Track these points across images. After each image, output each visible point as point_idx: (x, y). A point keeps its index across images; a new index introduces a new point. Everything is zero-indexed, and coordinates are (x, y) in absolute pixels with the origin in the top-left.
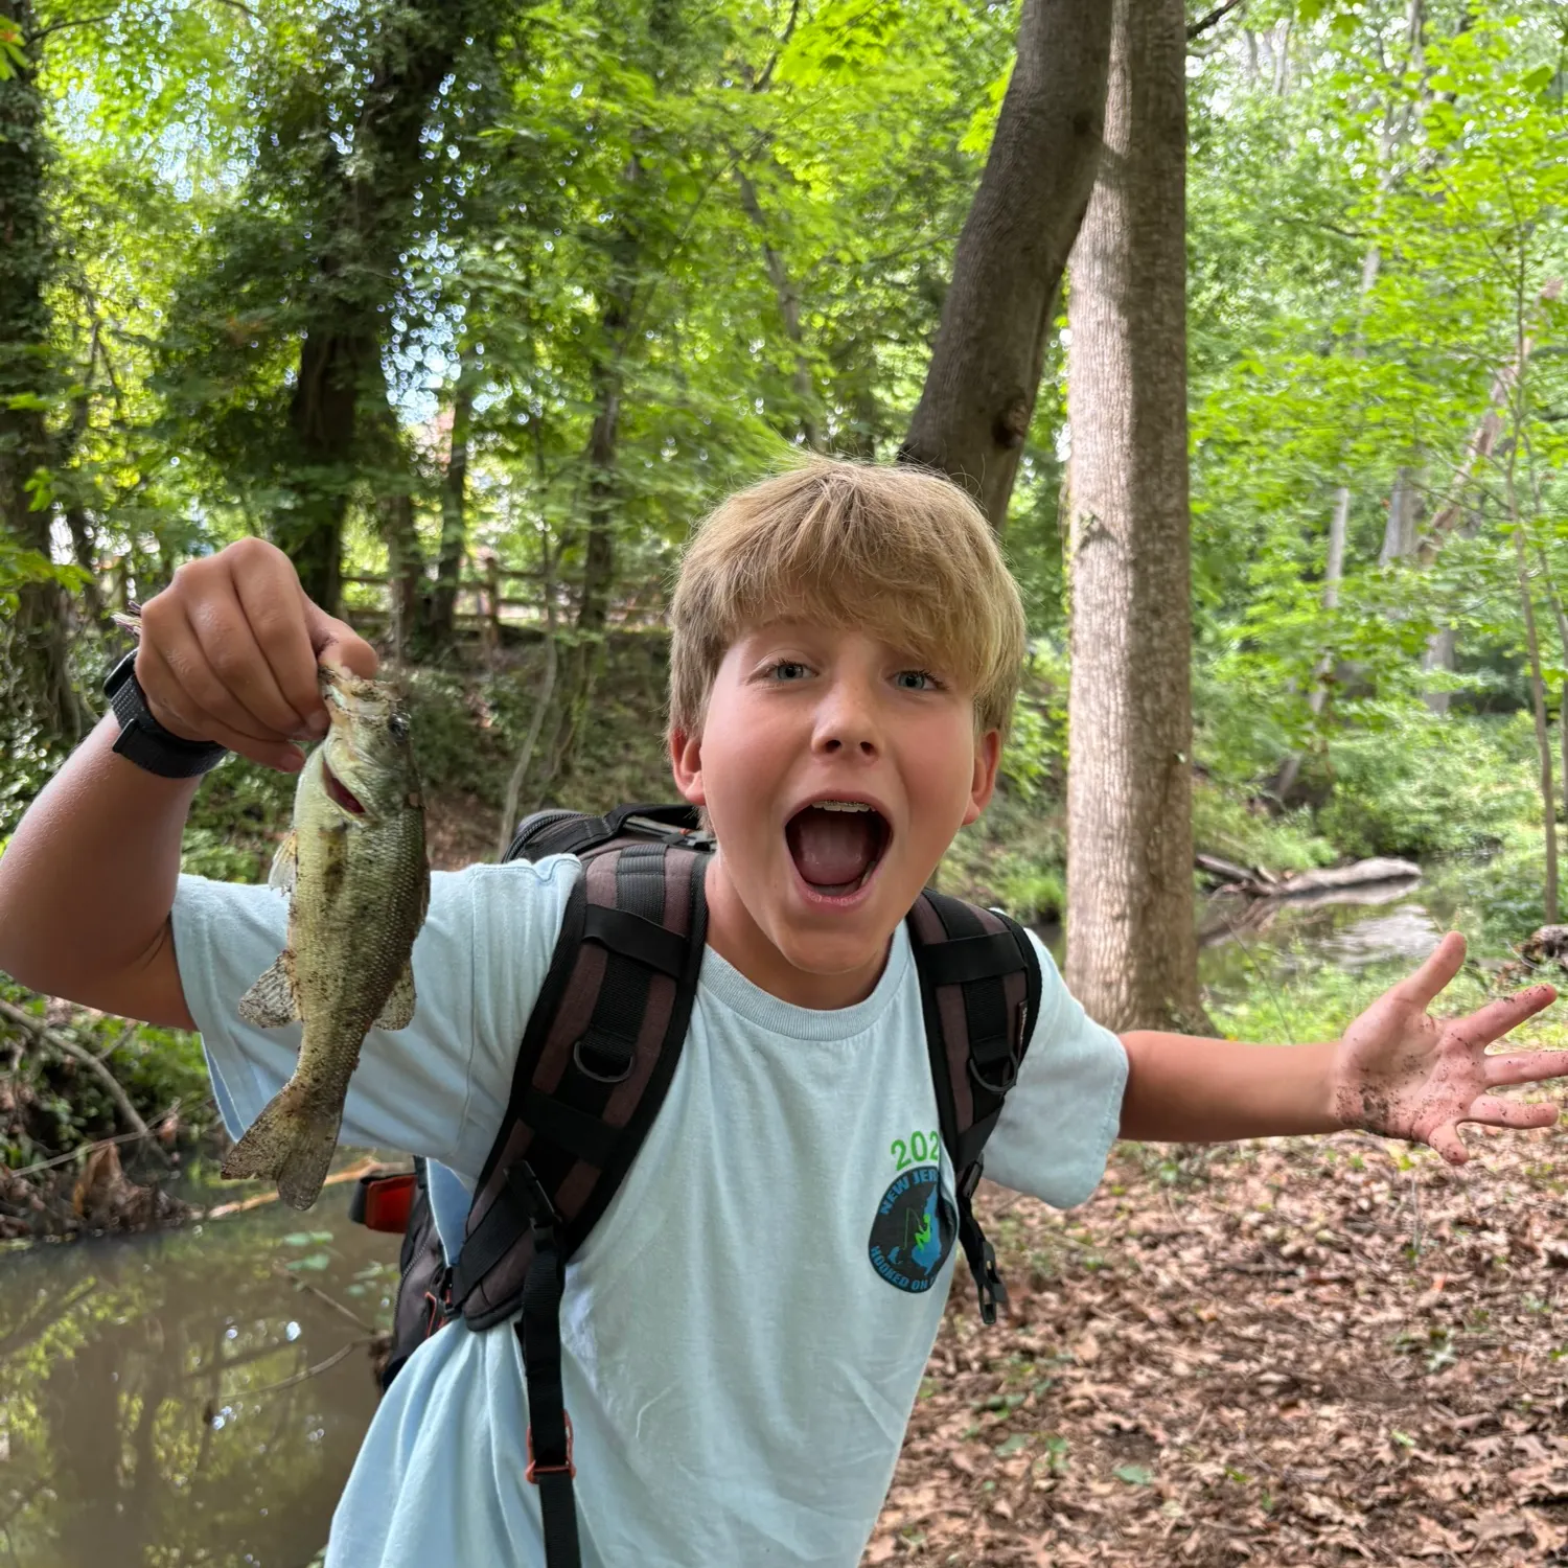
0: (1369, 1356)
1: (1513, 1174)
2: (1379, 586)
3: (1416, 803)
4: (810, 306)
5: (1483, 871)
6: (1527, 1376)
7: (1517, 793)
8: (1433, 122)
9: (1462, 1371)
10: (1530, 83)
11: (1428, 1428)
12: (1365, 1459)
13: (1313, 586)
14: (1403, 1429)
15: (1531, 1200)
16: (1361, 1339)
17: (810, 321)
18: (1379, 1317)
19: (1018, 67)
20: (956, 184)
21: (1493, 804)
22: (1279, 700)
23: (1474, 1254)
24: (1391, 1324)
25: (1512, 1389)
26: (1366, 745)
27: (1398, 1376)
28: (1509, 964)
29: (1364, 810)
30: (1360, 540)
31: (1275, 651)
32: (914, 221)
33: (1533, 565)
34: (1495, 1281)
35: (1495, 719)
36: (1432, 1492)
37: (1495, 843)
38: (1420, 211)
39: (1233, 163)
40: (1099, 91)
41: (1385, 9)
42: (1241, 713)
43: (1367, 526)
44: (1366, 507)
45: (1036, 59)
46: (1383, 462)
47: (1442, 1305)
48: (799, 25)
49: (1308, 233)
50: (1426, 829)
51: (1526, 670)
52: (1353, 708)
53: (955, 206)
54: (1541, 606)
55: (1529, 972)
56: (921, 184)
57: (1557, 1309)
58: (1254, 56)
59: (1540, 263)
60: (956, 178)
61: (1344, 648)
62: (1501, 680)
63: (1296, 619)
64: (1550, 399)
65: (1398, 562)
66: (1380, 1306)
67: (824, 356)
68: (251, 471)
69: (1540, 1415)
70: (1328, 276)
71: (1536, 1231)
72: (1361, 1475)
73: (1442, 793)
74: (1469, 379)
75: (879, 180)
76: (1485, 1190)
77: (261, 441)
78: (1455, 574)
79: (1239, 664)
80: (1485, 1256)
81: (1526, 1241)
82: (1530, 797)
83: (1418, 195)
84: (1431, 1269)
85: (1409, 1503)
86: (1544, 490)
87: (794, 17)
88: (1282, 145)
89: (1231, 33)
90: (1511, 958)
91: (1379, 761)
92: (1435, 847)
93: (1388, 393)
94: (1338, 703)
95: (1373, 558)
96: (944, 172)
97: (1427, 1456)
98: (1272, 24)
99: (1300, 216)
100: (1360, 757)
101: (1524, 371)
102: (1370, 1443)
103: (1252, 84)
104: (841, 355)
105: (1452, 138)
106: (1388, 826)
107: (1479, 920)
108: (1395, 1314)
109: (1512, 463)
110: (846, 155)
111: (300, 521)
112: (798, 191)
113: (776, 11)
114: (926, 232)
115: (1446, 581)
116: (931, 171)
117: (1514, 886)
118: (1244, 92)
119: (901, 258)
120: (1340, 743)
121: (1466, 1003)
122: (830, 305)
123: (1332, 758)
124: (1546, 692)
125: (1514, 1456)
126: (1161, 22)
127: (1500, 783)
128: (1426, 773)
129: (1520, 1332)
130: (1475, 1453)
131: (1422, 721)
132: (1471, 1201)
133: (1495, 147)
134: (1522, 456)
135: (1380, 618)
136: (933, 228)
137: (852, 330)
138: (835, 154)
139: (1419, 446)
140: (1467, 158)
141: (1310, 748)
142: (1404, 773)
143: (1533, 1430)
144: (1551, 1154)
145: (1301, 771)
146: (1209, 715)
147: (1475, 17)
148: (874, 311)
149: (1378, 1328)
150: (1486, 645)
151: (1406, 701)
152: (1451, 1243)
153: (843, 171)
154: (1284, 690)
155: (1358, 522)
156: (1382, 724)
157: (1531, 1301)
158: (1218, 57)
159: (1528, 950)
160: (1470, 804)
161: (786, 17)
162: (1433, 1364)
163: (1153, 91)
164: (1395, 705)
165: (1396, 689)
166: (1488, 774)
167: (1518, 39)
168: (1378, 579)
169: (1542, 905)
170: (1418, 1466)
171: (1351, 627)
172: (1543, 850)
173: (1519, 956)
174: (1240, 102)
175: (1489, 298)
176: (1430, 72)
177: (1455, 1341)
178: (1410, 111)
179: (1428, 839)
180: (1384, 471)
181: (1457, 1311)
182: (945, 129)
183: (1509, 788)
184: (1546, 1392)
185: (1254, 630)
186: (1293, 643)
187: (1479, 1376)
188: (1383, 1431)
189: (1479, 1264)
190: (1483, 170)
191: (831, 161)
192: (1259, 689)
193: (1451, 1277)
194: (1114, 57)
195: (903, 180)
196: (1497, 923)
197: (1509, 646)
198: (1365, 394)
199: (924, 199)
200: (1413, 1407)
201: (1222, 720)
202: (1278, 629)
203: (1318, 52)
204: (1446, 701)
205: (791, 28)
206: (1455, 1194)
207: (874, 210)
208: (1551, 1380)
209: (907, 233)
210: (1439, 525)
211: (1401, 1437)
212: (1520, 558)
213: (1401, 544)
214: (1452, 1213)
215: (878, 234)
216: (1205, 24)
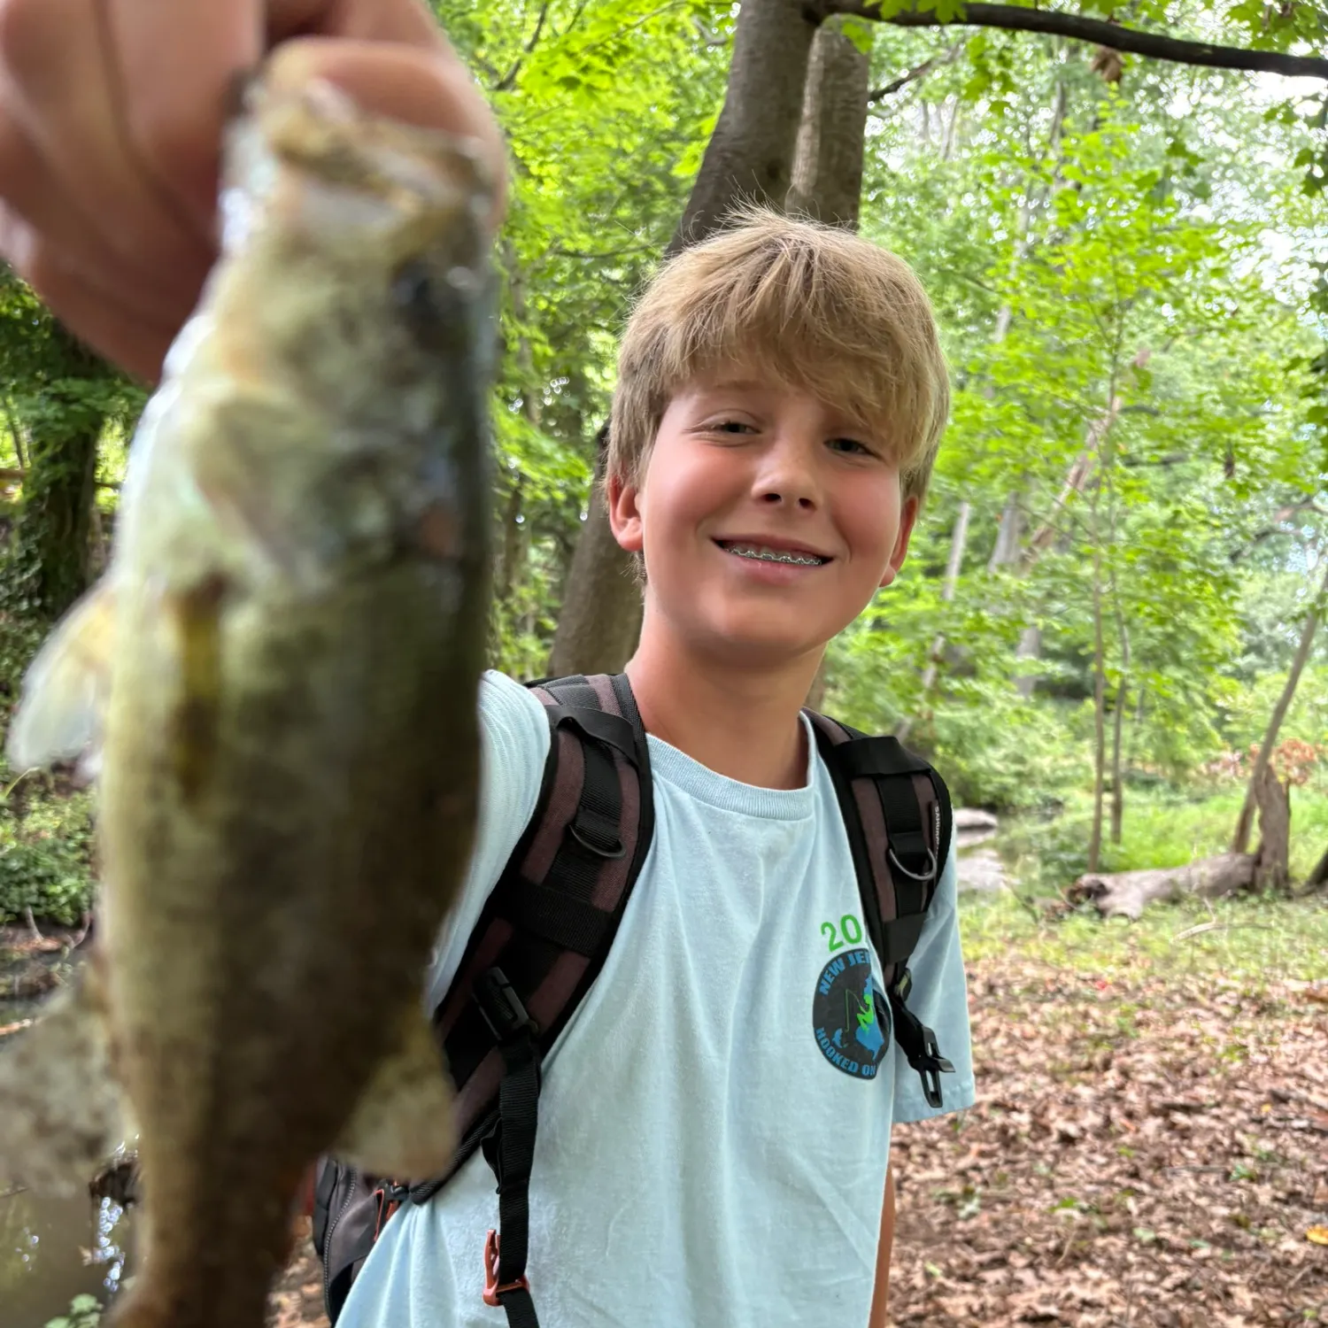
0: (915, 1205)
1: (1040, 1068)
2: (984, 587)
3: (999, 766)
4: (535, 289)
5: (1045, 827)
6: (1031, 1224)
7: (1078, 766)
8: (1062, 205)
9: (984, 1220)
10: (1141, 183)
11: (953, 1262)
12: (902, 1284)
13: (932, 581)
14: (935, 1261)
15: (1052, 1089)
16: (911, 1192)
17: (535, 303)
18: (926, 1175)
19: (724, 112)
20: (669, 199)
21: (1060, 773)
22: (899, 673)
23: (1004, 1130)
24: (935, 1181)
25: (1019, 1234)
26: (964, 716)
27: (935, 1221)
28: (1056, 903)
29: (957, 769)
30: (975, 545)
31: (898, 632)
32: (630, 226)
33: (1104, 583)
34: (1018, 1151)
35: (1068, 704)
36: (950, 1310)
37: (1057, 804)
38: (1045, 279)
39: (902, 215)
40: (789, 143)
41: (1034, 99)
42: (868, 680)
43: (983, 536)
44: (982, 518)
45: (741, 108)
46: (996, 484)
47: (976, 1168)
48: (543, 35)
49: (956, 283)
50: (1005, 789)
51: (1093, 667)
52: (955, 685)
53: (666, 218)
54: (1108, 617)
55: (1071, 910)
56: (638, 194)
57: (1060, 1174)
58: (926, 123)
59: (1132, 335)
60: (671, 194)
61: (953, 634)
62: (1075, 672)
63: (918, 606)
64: (1133, 449)
65: (1002, 568)
66: (927, 1165)
67: (542, 337)
68: (14, 375)
69: (1036, 1255)
70: (969, 321)
71: (1052, 1114)
72: (898, 1295)
73: (1020, 760)
74: (1068, 424)
75: (604, 185)
76: (1017, 1080)
77: (25, 347)
78: (1046, 583)
79: (871, 640)
80: (1012, 1132)
81: (1043, 1121)
82: (1087, 769)
83: (1045, 263)
84: (970, 1140)
85: (932, 1318)
86: (1121, 522)
87: (539, 29)
88: (943, 204)
89: (908, 102)
90: (1058, 898)
91: (973, 731)
92: (1011, 804)
93: (1006, 429)
94: (945, 679)
95: (985, 562)
96: (659, 186)
97: (950, 1283)
98: (943, 98)
99: (950, 267)
100: (959, 726)
101: (1114, 422)
102: (908, 1272)
103: (922, 148)
104: (558, 337)
105: (1075, 220)
106: (976, 784)
107: (1039, 865)
108: (939, 1173)
109: (1096, 498)
110: (576, 158)
111: (59, 427)
112: (531, 184)
113: (524, 21)
114: (640, 236)
115: (1038, 588)
116: (647, 184)
117: (1067, 840)
118: (916, 154)
119: (619, 257)
120: (943, 712)
121: (1020, 931)
122: (553, 291)
123: (936, 724)
124: (1108, 686)
125: (1015, 1284)
126: (848, 88)
127: (1067, 756)
128: (1009, 745)
129: (1030, 1191)
130: (984, 1281)
131: (1010, 701)
132: (1007, 1088)
133: (1108, 233)
134: (1105, 491)
135: (984, 613)
136: (648, 235)
137: (570, 316)
138: (567, 155)
139: (1026, 476)
140: (1087, 240)
141: (919, 715)
142: (993, 742)
143: (1031, 1266)
144: (1070, 1055)
145: (911, 733)
146: (842, 681)
147: (1104, 120)
148: (591, 301)
149: (924, 1184)
150: (1067, 644)
151: (1000, 683)
152: (986, 1120)
153: (573, 172)
154: (903, 665)
155: (975, 532)
156: (978, 700)
157: (1042, 1168)
158: (896, 121)
159: (1072, 894)
160: (1042, 772)
161: (533, 27)
162: (962, 1214)
163: (837, 146)
164: (991, 685)
165: (994, 672)
166: (1059, 748)
167: (1138, 142)
168: (985, 580)
169: (1087, 858)
170: (943, 1291)
171: (961, 618)
172: (1091, 814)
173: (1064, 896)
174: (911, 162)
175: (1091, 359)
176: (1064, 161)
177: (983, 1197)
178: (1046, 190)
179: (1006, 797)
180: (998, 492)
181: (986, 1173)
182: (663, 149)
183: (1072, 761)
184: (1042, 1236)
185: (884, 612)
186: (914, 625)
187: (996, 1223)
188: (919, 1263)
189: (1007, 1138)
190: (1096, 250)
191: (564, 161)
192: (884, 662)
193: (985, 1147)
194: (807, 111)
195: (624, 188)
196: (1052, 870)
197: (1083, 645)
198: (988, 425)
199: (641, 208)
200: (944, 1245)
201: (852, 685)
202: (904, 613)
203: (978, 129)
204: (1031, 686)
205: (536, 39)
206: (995, 1081)
207: (597, 211)
208: (1048, 1228)
209: (624, 237)
210: (1038, 542)
211: (932, 1268)
212: (1097, 575)
213: (1008, 551)
214: (990, 1097)
215: (599, 233)
216: (887, 91)
